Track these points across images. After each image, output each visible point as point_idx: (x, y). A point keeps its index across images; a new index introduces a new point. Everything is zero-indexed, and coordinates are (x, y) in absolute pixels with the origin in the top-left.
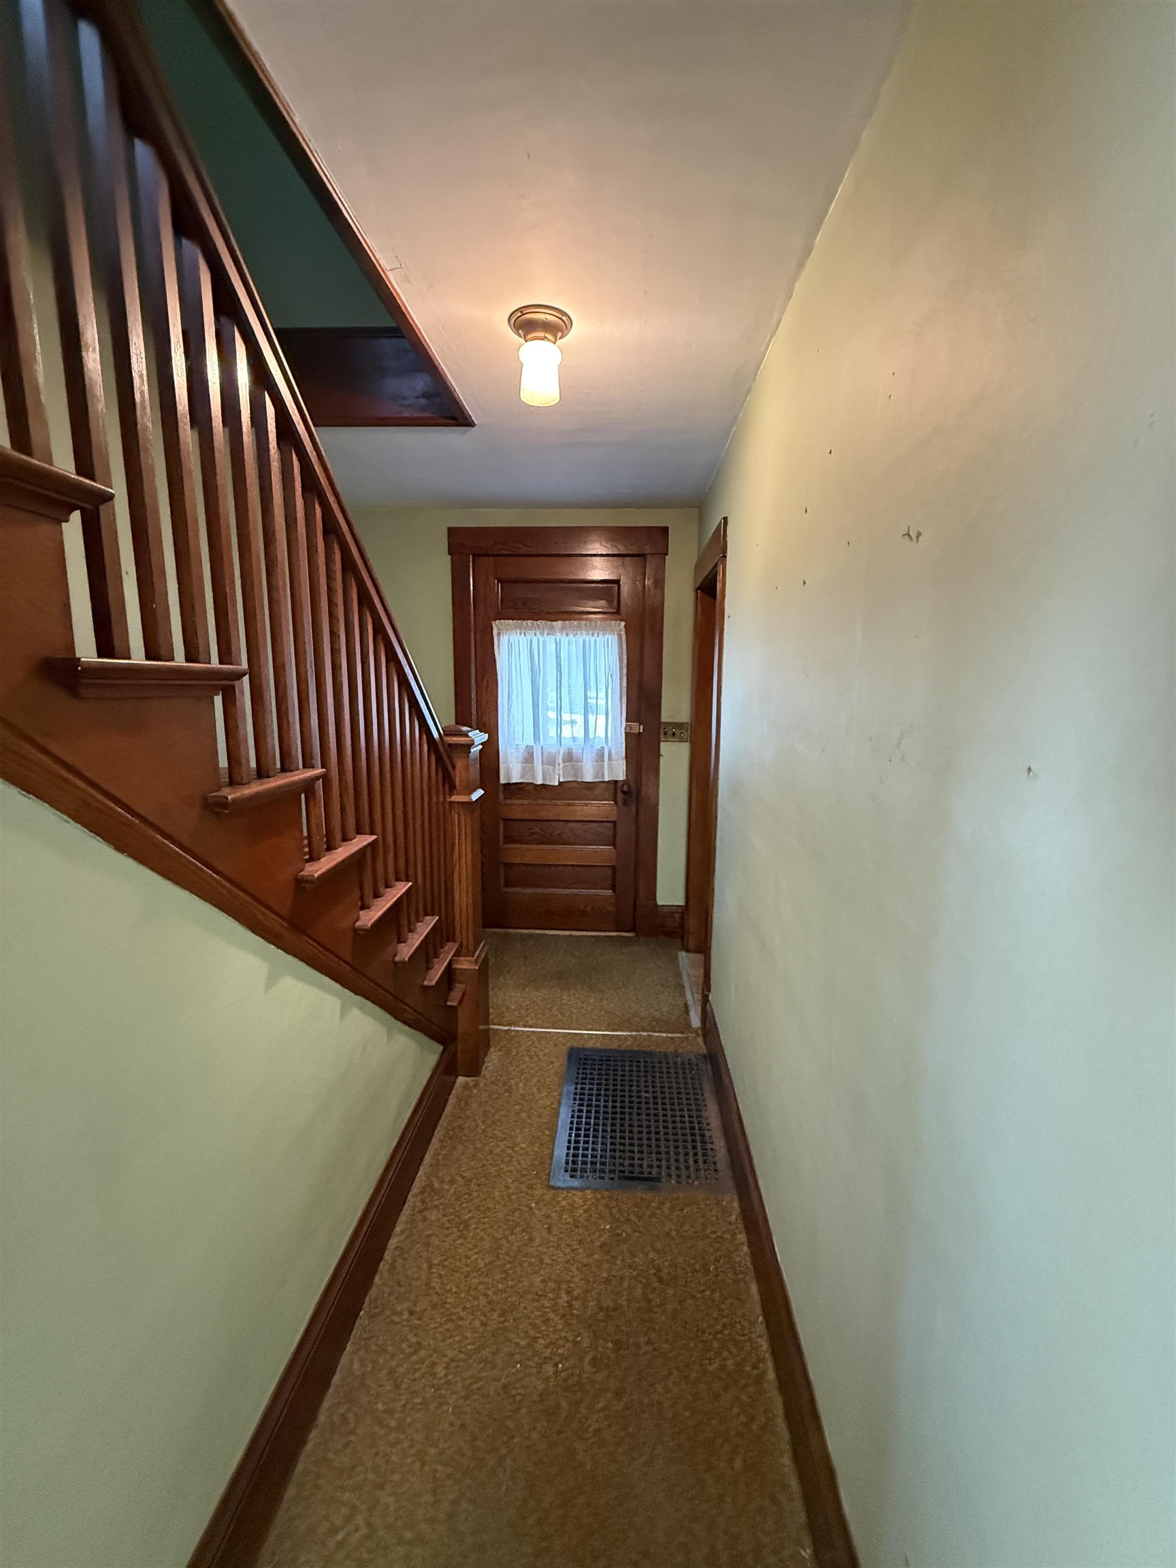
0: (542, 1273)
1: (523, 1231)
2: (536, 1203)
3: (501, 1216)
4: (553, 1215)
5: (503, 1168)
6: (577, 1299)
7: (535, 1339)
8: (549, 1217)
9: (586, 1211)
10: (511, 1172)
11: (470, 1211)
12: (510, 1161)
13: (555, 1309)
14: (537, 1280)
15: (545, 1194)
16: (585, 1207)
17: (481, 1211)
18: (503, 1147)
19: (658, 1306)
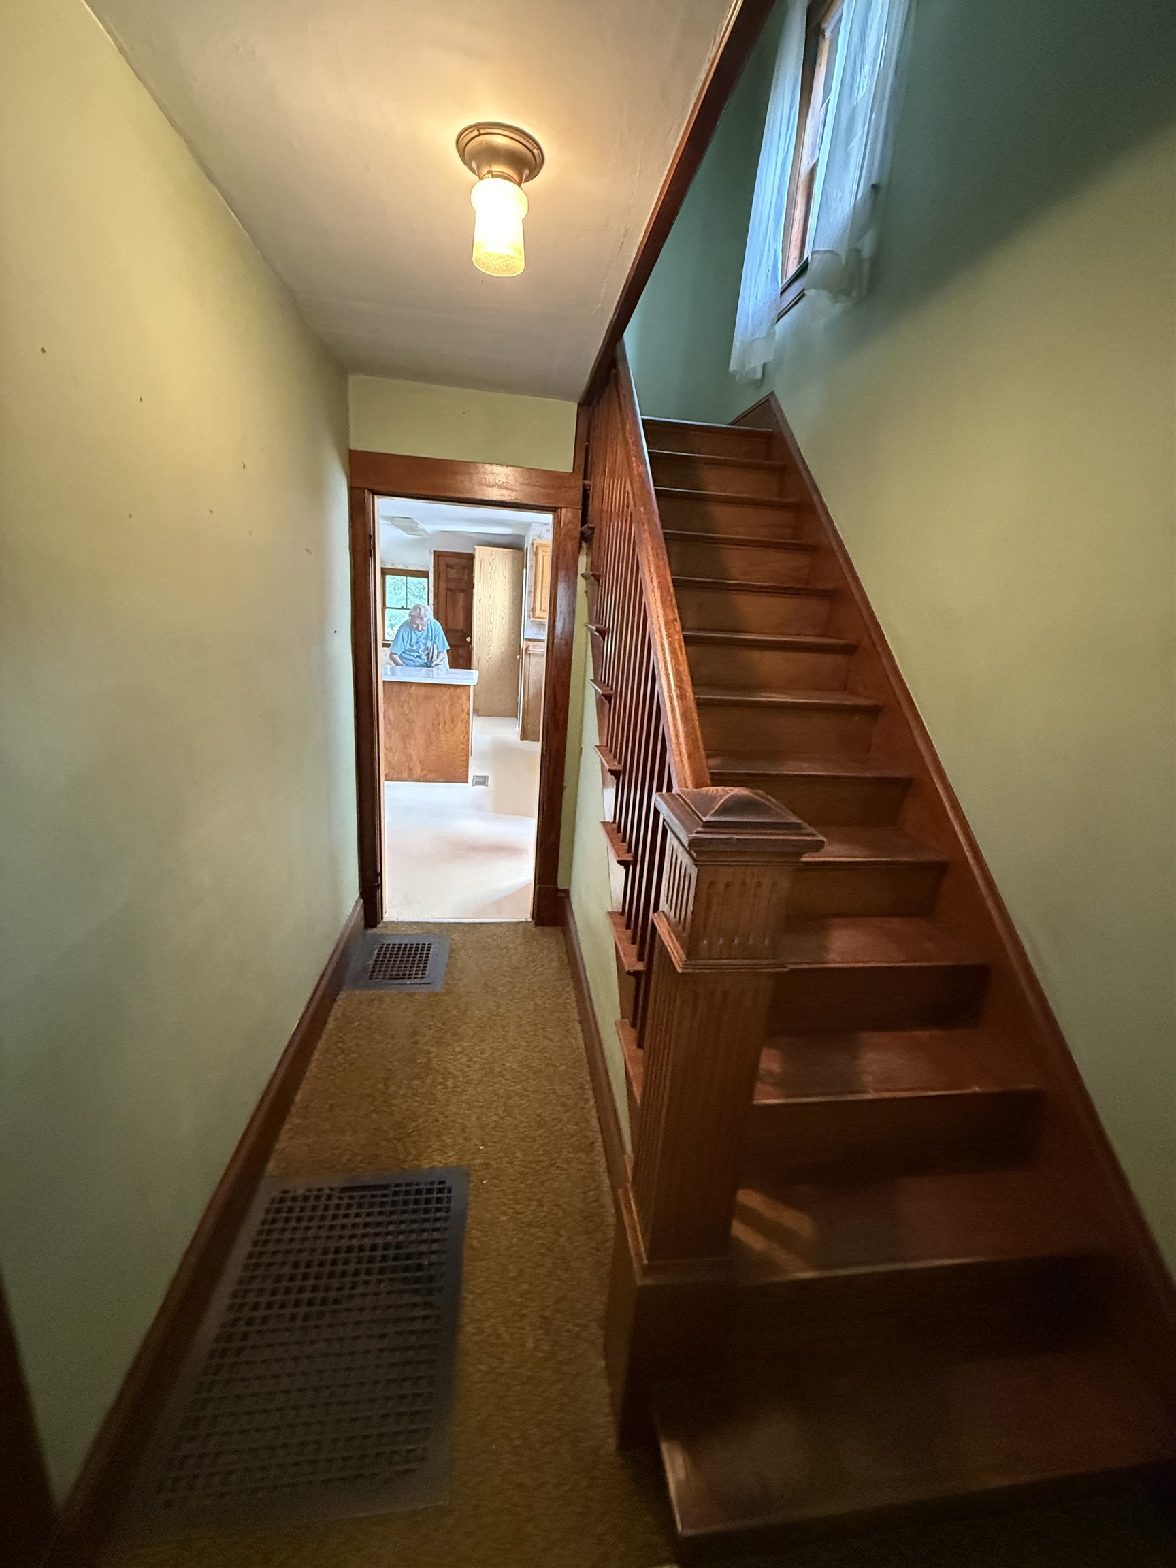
0: (468, 1097)
1: (488, 1125)
2: (479, 1149)
3: (511, 1136)
4: (461, 1141)
5: (521, 1183)
6: (440, 1084)
7: (468, 1061)
8: (466, 1139)
9: (430, 1147)
10: (511, 1180)
11: (540, 1136)
12: (515, 1193)
13: (455, 1077)
14: (470, 1091)
15: (470, 1160)
16: (430, 1150)
17: (530, 1137)
18: (528, 1212)
19: (381, 1082)
